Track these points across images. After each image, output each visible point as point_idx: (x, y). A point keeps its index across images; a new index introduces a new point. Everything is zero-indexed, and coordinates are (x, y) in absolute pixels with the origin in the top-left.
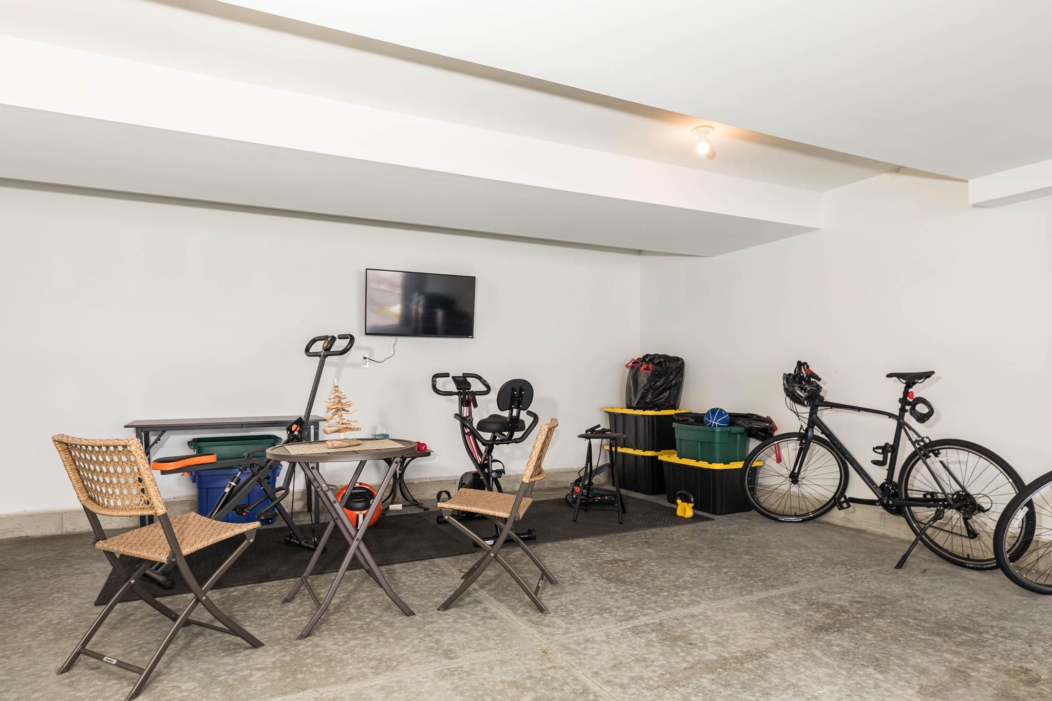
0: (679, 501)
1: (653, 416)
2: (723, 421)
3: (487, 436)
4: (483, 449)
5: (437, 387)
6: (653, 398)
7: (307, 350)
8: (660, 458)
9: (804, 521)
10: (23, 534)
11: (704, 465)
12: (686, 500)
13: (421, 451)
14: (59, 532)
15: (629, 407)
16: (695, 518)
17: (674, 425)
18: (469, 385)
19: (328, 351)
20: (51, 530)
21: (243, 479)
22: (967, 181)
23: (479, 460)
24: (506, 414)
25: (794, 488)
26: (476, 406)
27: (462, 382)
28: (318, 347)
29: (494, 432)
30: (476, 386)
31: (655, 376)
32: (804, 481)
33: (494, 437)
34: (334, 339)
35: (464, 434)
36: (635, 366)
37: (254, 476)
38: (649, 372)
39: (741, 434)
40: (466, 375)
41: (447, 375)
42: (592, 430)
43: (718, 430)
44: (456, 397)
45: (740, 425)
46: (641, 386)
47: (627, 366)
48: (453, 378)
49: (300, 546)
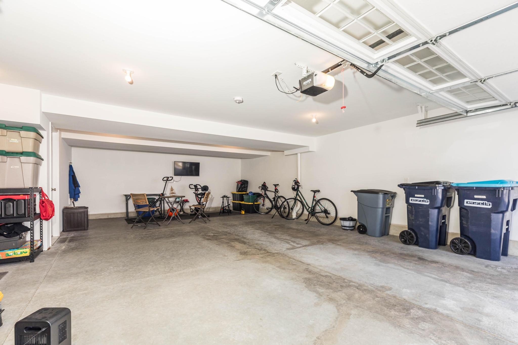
0: (242, 211)
1: (240, 194)
2: (252, 194)
3: (200, 196)
4: (199, 199)
5: (190, 187)
6: (241, 190)
7: (163, 180)
8: (241, 203)
9: (266, 214)
10: (100, 218)
11: (248, 203)
12: (243, 210)
13: (187, 201)
14: (108, 218)
15: (237, 192)
16: (245, 214)
17: (243, 195)
18: (197, 187)
19: (167, 180)
20: (106, 217)
21: (151, 204)
22: (284, 151)
23: (199, 201)
24: (203, 192)
25: (263, 207)
26: (198, 191)
27: (196, 186)
28: (165, 179)
29: (201, 196)
30: (199, 187)
31: (242, 185)
32: (265, 206)
33: (201, 197)
34: (169, 177)
35: (196, 197)
36: (238, 182)
37: (153, 204)
38: (240, 184)
39: (256, 197)
40: (196, 185)
41: (193, 185)
42: (224, 196)
43: (251, 196)
44: (194, 189)
45: (256, 195)
46: (239, 187)
47: (236, 182)
48: (194, 185)
49: (162, 218)
